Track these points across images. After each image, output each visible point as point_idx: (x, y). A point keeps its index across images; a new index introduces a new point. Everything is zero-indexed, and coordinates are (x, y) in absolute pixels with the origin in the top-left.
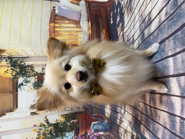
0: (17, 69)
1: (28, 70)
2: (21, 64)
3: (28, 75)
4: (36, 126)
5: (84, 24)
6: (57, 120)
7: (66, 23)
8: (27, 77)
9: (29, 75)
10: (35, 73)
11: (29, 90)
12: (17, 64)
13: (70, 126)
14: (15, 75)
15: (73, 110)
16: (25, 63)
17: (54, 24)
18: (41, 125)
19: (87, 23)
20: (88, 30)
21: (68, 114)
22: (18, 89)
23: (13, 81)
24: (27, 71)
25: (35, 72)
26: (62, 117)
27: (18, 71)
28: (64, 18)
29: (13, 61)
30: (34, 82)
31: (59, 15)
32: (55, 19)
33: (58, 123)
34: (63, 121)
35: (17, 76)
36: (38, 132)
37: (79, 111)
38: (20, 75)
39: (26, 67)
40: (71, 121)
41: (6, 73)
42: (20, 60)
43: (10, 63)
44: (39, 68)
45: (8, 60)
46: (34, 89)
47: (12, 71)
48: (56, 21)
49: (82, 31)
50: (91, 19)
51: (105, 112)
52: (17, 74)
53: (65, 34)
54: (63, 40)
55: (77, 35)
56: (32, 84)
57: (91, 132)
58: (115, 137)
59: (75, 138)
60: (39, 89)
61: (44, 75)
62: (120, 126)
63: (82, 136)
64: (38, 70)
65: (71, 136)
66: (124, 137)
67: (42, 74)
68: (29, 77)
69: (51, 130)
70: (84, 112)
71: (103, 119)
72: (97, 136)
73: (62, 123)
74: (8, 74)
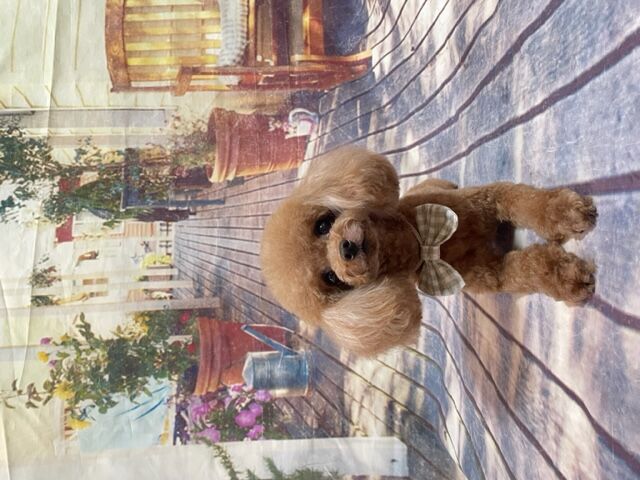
1: (31, 154)
2: (10, 136)
3: (29, 174)
4: (51, 343)
6: (119, 328)
8: (26, 179)
9: (34, 173)
10: (53, 165)
11: (29, 222)
13: (164, 355)
15: (176, 298)
16: (21, 134)
17: (124, 1)
18: (65, 340)
21: (158, 311)
24: (28, 158)
25: (52, 162)
26: (137, 322)
30: (47, 197)
33: (122, 341)
34: (139, 335)
36: (53, 363)
37: (200, 306)
38: (7, 172)
39: (23, 146)
40: (167, 338)
42: (6, 122)
44: (66, 149)
46: (45, 221)
49: (223, 19)
53: (160, 33)
54: (150, 53)
55: (203, 35)
56: (40, 203)
57: (239, 388)
58: (330, 407)
59: (179, 401)
60: (63, 222)
61: (81, 173)
62: (350, 370)
63: (207, 398)
64: (64, 155)
65: (165, 395)
66: (362, 407)
67: (76, 171)
68: (33, 181)
69: (96, 362)
70: (220, 312)
71: (289, 345)
72: (263, 403)
73: (138, 342)
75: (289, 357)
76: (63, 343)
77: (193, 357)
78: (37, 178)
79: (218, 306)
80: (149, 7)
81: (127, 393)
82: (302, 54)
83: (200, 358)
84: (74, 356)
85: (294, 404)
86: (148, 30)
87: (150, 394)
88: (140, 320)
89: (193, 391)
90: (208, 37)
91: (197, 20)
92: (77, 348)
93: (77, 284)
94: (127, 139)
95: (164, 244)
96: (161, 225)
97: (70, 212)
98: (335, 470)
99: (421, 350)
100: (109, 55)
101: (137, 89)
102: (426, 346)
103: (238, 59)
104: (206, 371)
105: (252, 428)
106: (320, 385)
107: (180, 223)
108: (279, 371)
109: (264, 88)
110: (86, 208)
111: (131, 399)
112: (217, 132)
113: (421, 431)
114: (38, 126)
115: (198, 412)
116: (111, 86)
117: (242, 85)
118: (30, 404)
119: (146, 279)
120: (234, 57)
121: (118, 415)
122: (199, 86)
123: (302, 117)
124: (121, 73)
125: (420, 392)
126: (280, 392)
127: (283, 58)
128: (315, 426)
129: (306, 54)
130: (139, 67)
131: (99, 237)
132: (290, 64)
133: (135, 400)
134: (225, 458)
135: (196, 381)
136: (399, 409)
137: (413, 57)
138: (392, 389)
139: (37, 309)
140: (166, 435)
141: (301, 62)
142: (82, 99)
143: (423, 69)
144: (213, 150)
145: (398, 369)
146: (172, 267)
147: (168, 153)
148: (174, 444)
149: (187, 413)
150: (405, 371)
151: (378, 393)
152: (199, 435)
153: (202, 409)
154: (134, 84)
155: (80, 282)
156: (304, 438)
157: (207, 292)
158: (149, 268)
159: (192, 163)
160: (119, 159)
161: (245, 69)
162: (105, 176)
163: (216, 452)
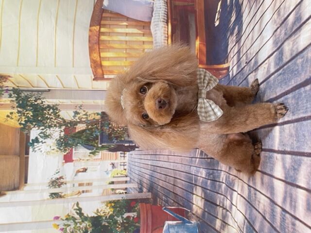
0: (28, 112)
1: (48, 114)
2: (36, 103)
3: (47, 124)
4: (60, 219)
5: (157, 29)
6: (98, 210)
7: (122, 27)
8: (46, 127)
9: (50, 124)
10: (61, 120)
11: (49, 152)
12: (28, 103)
13: (122, 223)
14: (24, 123)
15: (129, 193)
16: (42, 102)
17: (100, 28)
18: (68, 217)
19: (164, 26)
20: (165, 40)
21: (119, 200)
22: (29, 148)
23: (21, 134)
24: (46, 116)
25: (60, 118)
26: (107, 206)
27: (30, 115)
28: (119, 16)
29: (21, 97)
30: (58, 138)
31: (110, 9)
32: (101, 18)
33: (100, 217)
34: (109, 213)
35: (29, 124)
36: (62, 229)
37: (141, 198)
38: (34, 123)
39: (45, 109)
40: (123, 214)
41: (9, 119)
42: (34, 95)
43: (16, 100)
44: (68, 111)
45: (13, 95)
46: (57, 151)
47: (19, 116)
48: (103, 22)
49: (154, 42)
50: (173, 17)
51: (194, 204)
52: (29, 121)
53: (120, 48)
54: (115, 58)
55: (144, 50)
56: (54, 141)
60: (67, 152)
61: (77, 125)
64: (67, 115)
67: (73, 124)
68: (50, 129)
69: (85, 228)
70: (151, 200)
71: (187, 218)
73: (108, 217)
74: (13, 120)
76: (67, 219)
77: (137, 224)
78: (52, 127)
79: (150, 197)
80: (113, 33)
83: (141, 225)
84: (73, 226)
88: (109, 205)
90: (146, 51)
91: (141, 41)
92: (74, 221)
93: (75, 186)
94: (102, 107)
95: (123, 164)
96: (121, 153)
97: (71, 146)
100: (92, 59)
101: (107, 79)
104: (144, 232)
107: (131, 152)
108: (182, 232)
110: (80, 144)
114: (52, 98)
116: (93, 77)
119: (113, 183)
124: (99, 71)
130: (109, 67)
131: (88, 160)
137: (246, 67)
139: (52, 200)
142: (78, 84)
146: (126, 176)
154: (106, 77)
155: (77, 185)
157: (145, 190)
158: (114, 177)
160: (98, 117)
162: (90, 127)
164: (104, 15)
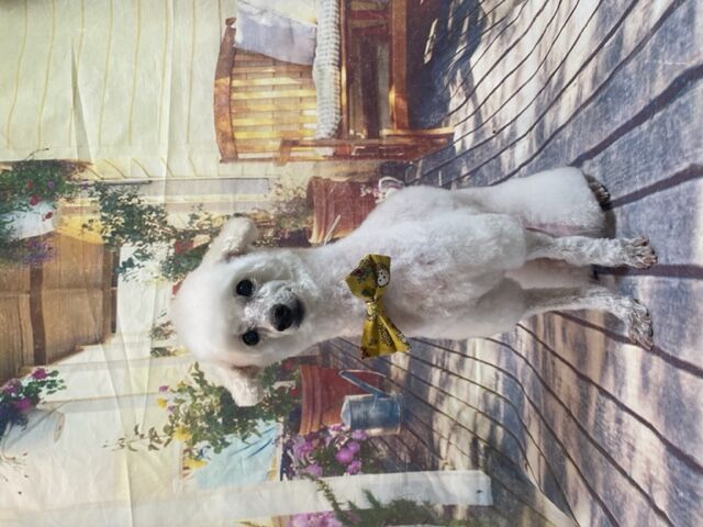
0: (117, 218)
1: (149, 220)
2: (130, 203)
3: (147, 237)
4: (169, 390)
7: (263, 75)
8: (145, 242)
9: (152, 236)
10: (169, 229)
11: (150, 281)
12: (117, 203)
13: (270, 399)
14: (110, 235)
16: (139, 202)
17: (231, 80)
18: (181, 387)
19: (334, 71)
20: (336, 94)
22: (117, 276)
23: (106, 254)
24: (146, 223)
25: (168, 226)
27: (120, 223)
28: (261, 59)
29: (107, 195)
30: (164, 259)
31: (246, 49)
32: (233, 64)
35: (118, 237)
36: (171, 408)
37: (302, 355)
38: (127, 236)
39: (144, 212)
40: (273, 384)
41: (86, 230)
42: (126, 190)
43: (100, 200)
44: (181, 215)
45: (95, 193)
46: (163, 280)
47: (103, 225)
50: (351, 55)
52: (119, 232)
53: (263, 110)
54: (255, 128)
55: (301, 112)
56: (158, 264)
57: (339, 427)
58: (421, 444)
59: (285, 441)
60: (178, 281)
61: (194, 236)
62: (438, 411)
63: (309, 438)
64: (178, 220)
65: (273, 435)
66: (449, 443)
67: (191, 234)
68: (151, 243)
69: (210, 407)
70: (320, 360)
71: (382, 388)
72: (359, 441)
74: (92, 232)
75: (382, 399)
76: (180, 391)
77: (296, 401)
78: (155, 241)
79: (318, 353)
80: (253, 86)
81: (239, 434)
82: (388, 128)
83: (303, 401)
84: (189, 402)
85: (388, 441)
86: (252, 107)
87: (260, 435)
89: (298, 431)
90: (306, 113)
91: (296, 98)
92: (192, 395)
94: (235, 205)
97: (185, 271)
98: (427, 500)
99: (500, 392)
100: (218, 130)
101: (243, 160)
102: (504, 389)
103: (333, 133)
104: (308, 414)
105: (351, 463)
106: (410, 424)
108: (373, 412)
109: (356, 158)
111: (243, 439)
112: (315, 198)
113: (503, 465)
114: (156, 194)
115: (302, 450)
116: (220, 158)
117: (336, 156)
118: (151, 447)
120: (328, 131)
121: (231, 455)
122: (298, 157)
123: (390, 184)
124: (229, 146)
125: (500, 430)
126: (375, 432)
127: (373, 132)
128: (408, 461)
129: (393, 129)
130: (245, 140)
132: (379, 137)
133: (247, 440)
134: (327, 491)
135: (299, 422)
136: (482, 445)
137: (494, 139)
138: (475, 427)
139: (155, 360)
140: (274, 472)
141: (388, 136)
142: (194, 171)
143: (503, 150)
144: (312, 214)
145: (481, 409)
147: (272, 217)
148: (281, 479)
149: (292, 452)
150: (486, 410)
151: (463, 431)
152: (304, 471)
153: (306, 448)
154: (240, 156)
156: (398, 472)
159: (294, 226)
161: (339, 142)
163: (318, 486)
164: (237, 58)
